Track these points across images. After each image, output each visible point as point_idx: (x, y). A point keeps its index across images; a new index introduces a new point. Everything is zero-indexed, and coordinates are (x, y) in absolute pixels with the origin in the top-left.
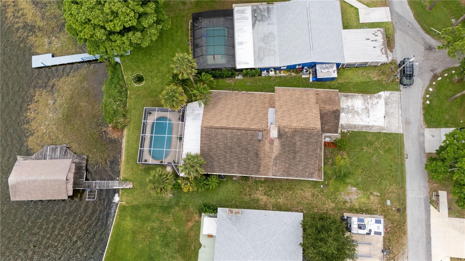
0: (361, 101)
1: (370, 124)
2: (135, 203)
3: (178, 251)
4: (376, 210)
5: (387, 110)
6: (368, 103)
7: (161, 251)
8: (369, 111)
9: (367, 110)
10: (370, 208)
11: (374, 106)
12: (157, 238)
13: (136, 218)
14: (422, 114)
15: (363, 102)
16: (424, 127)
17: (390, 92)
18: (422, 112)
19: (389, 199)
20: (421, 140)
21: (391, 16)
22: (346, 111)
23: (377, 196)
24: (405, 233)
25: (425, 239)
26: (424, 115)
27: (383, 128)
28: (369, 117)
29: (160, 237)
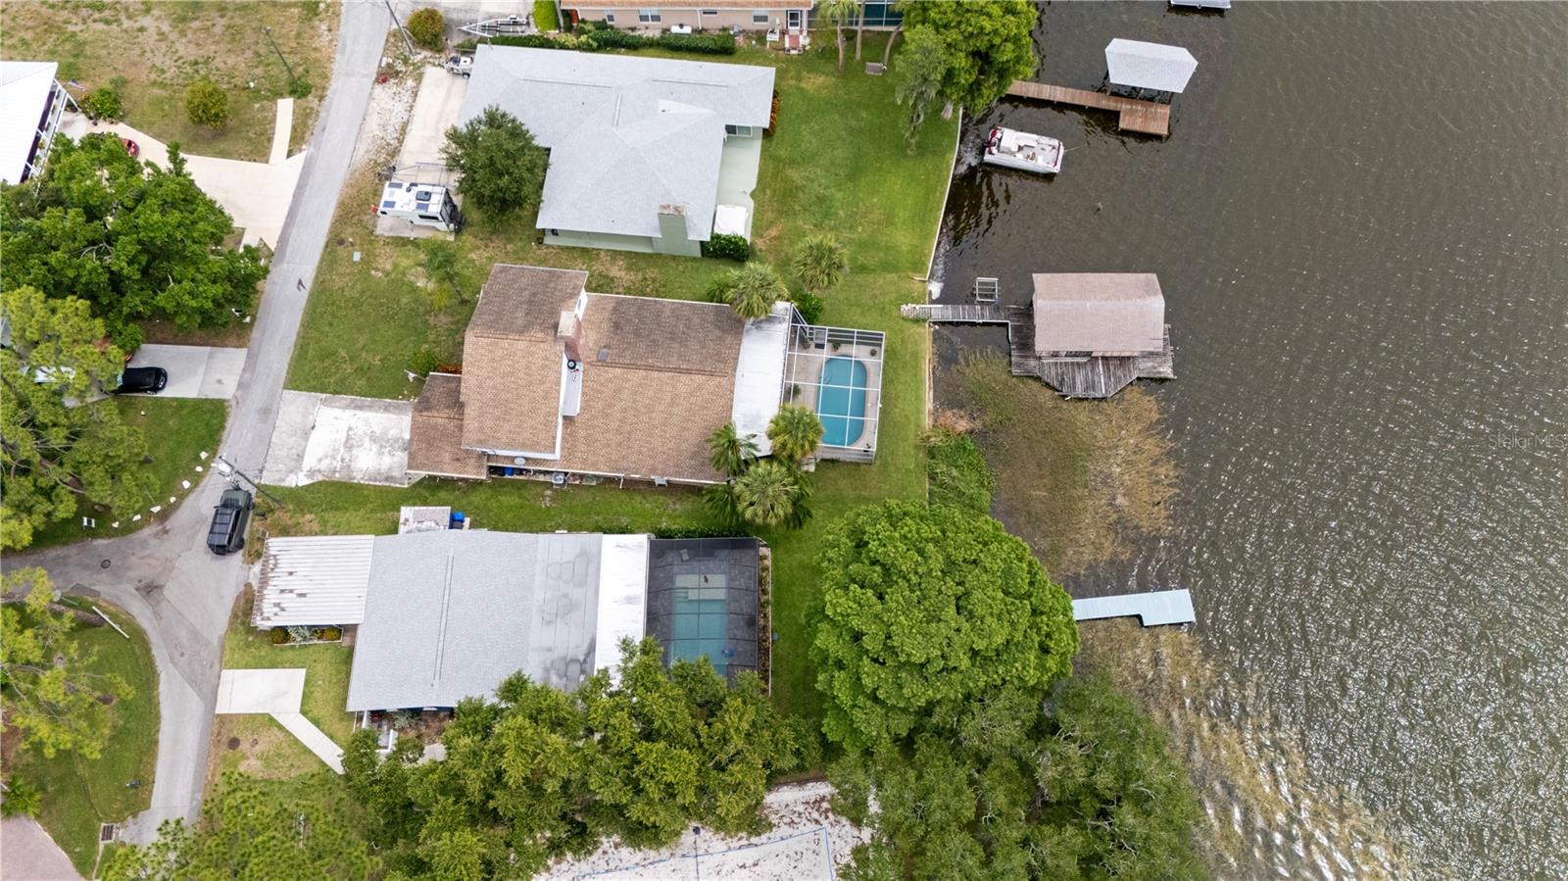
0: (358, 465)
1: (351, 412)
2: (892, 277)
3: (797, 188)
4: (386, 244)
5: (303, 443)
6: (342, 460)
7: (833, 190)
8: (347, 441)
9: (349, 444)
10: (398, 249)
11: (330, 453)
12: (841, 213)
13: (888, 248)
14: (227, 430)
15: (352, 464)
16: (233, 403)
17: (283, 484)
18: (225, 434)
19: (355, 263)
20: (247, 375)
21: (218, 685)
22: (400, 443)
23: (377, 269)
24: (342, 205)
25: (306, 194)
26: (223, 428)
27: (324, 402)
28: (350, 429)
29: (836, 214)
